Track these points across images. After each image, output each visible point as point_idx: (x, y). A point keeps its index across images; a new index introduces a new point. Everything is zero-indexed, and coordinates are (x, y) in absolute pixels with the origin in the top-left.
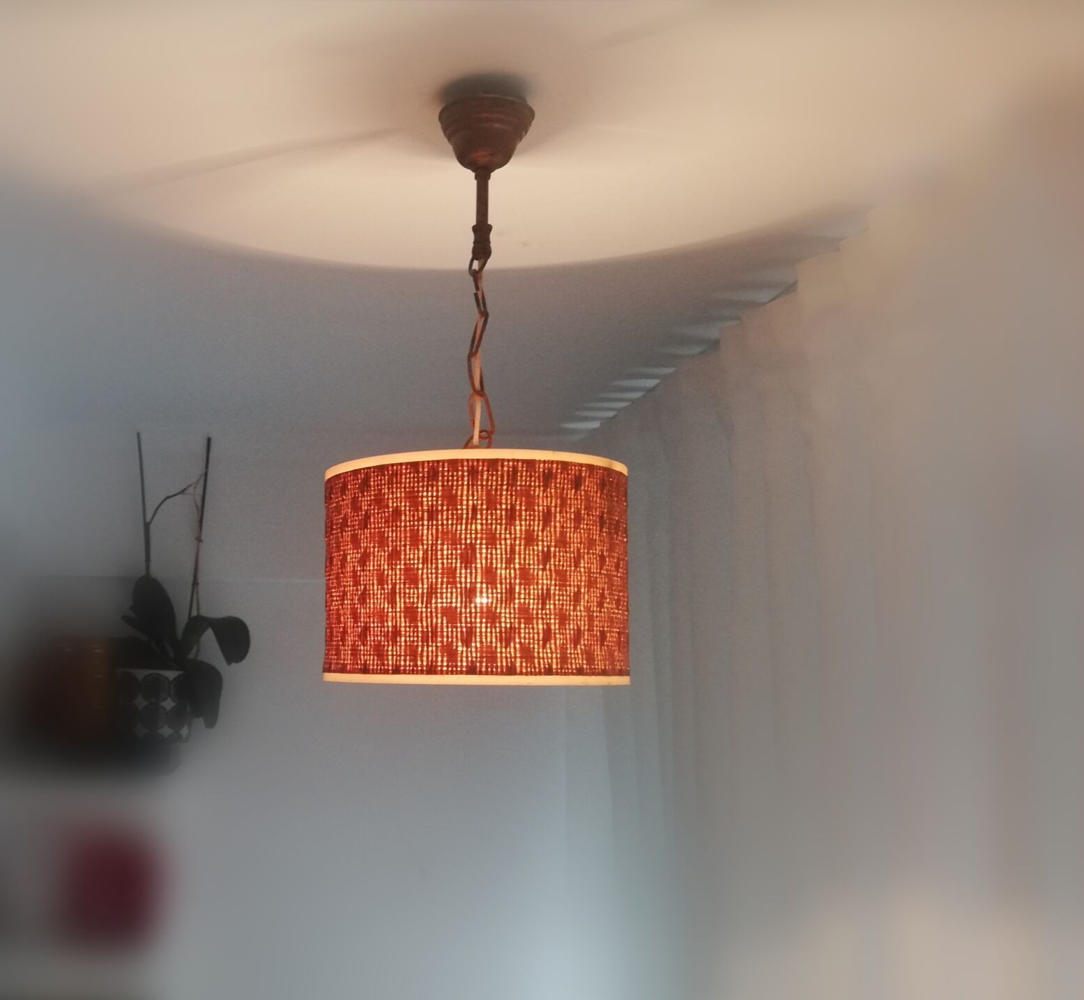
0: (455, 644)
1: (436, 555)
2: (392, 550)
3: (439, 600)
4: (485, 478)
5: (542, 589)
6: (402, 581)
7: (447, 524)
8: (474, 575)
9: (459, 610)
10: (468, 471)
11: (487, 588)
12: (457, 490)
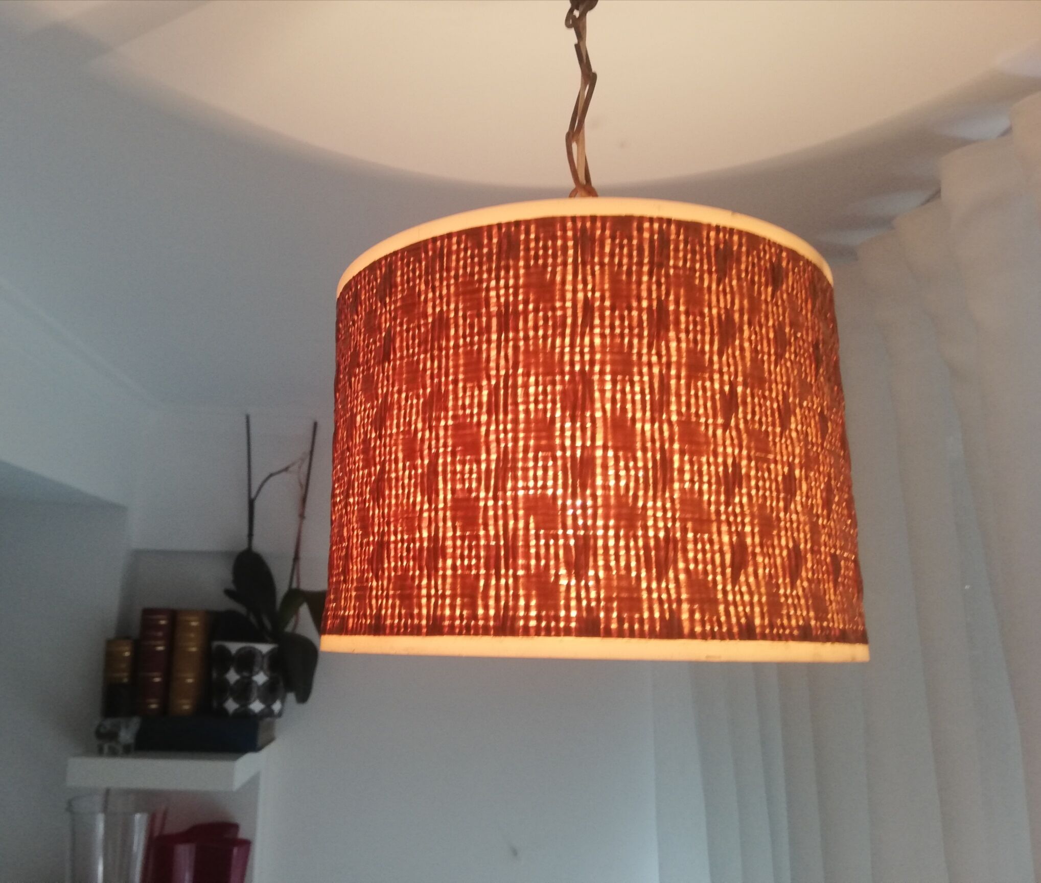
0: (553, 572)
1: (515, 395)
2: (431, 392)
3: (521, 484)
4: (607, 250)
5: (725, 463)
6: (449, 449)
7: (536, 337)
8: (589, 433)
9: (560, 502)
10: (575, 238)
11: (617, 459)
12: (554, 273)
